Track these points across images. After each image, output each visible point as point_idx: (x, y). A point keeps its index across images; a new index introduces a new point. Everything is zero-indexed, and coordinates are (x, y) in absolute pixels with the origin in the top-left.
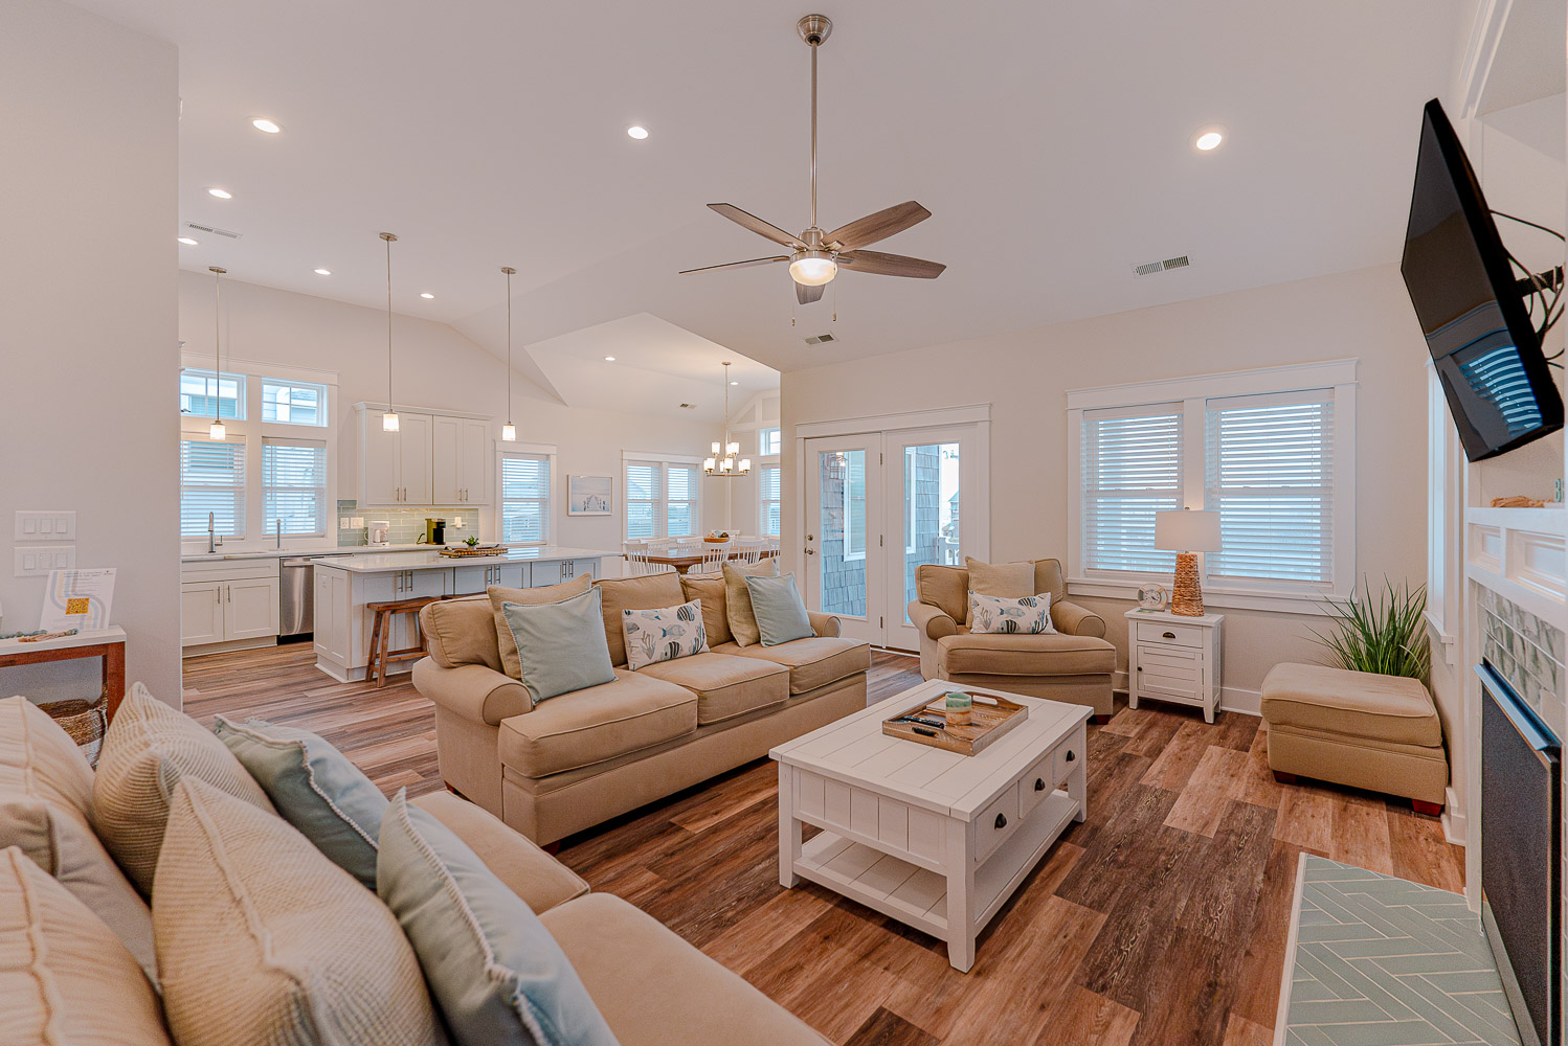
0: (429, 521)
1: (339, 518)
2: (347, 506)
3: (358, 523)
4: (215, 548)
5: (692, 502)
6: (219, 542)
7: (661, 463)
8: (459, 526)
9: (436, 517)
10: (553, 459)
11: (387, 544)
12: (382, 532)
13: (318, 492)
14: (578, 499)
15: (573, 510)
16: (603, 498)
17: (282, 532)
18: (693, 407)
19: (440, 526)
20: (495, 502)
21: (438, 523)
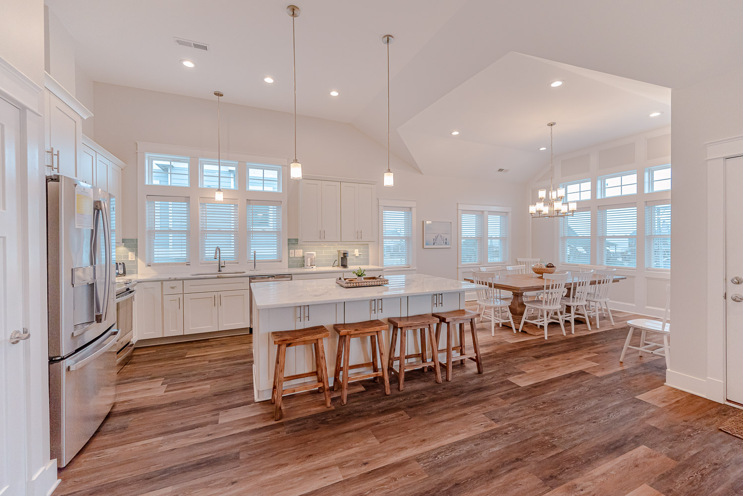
0: (339, 251)
1: (289, 250)
2: (293, 243)
3: (299, 253)
4: (222, 269)
5: (502, 239)
6: (223, 265)
7: (483, 212)
8: (357, 255)
9: (343, 249)
10: (414, 210)
11: (314, 267)
12: (311, 259)
13: (278, 233)
14: (429, 237)
15: (426, 245)
16: (445, 236)
17: (256, 259)
18: (507, 171)
19: (344, 257)
20: (377, 238)
21: (344, 254)
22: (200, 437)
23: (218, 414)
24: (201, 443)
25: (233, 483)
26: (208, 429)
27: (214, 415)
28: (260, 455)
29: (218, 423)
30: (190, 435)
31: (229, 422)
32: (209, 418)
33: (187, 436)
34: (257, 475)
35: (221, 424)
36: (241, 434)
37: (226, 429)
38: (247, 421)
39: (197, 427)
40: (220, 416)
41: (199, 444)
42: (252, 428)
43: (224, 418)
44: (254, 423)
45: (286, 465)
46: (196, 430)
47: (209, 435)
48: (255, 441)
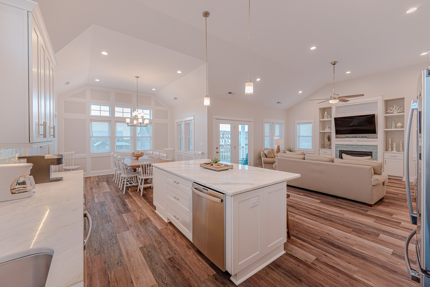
22: (331, 259)
23: (312, 263)
24: (332, 255)
25: (329, 234)
26: (324, 259)
27: (315, 265)
28: (312, 233)
29: (317, 258)
30: (336, 264)
31: (311, 254)
32: (319, 265)
33: (338, 264)
34: (319, 230)
35: (315, 256)
36: (311, 244)
37: (315, 252)
38: (302, 247)
39: (330, 265)
40: (312, 261)
41: (334, 256)
42: (304, 243)
43: (311, 258)
44: (300, 244)
45: (307, 226)
46: (331, 264)
47: (326, 256)
48: (308, 238)
